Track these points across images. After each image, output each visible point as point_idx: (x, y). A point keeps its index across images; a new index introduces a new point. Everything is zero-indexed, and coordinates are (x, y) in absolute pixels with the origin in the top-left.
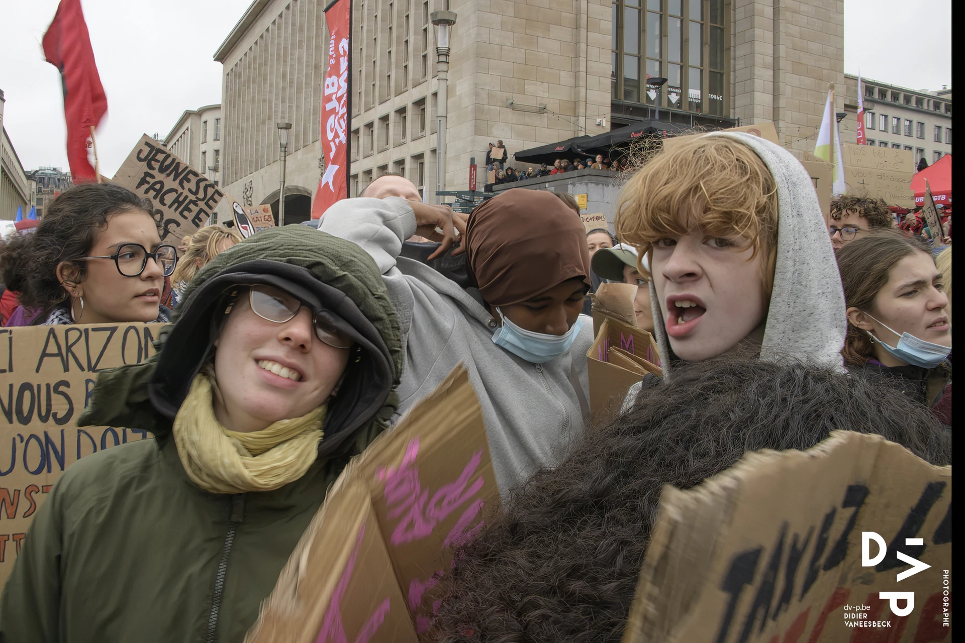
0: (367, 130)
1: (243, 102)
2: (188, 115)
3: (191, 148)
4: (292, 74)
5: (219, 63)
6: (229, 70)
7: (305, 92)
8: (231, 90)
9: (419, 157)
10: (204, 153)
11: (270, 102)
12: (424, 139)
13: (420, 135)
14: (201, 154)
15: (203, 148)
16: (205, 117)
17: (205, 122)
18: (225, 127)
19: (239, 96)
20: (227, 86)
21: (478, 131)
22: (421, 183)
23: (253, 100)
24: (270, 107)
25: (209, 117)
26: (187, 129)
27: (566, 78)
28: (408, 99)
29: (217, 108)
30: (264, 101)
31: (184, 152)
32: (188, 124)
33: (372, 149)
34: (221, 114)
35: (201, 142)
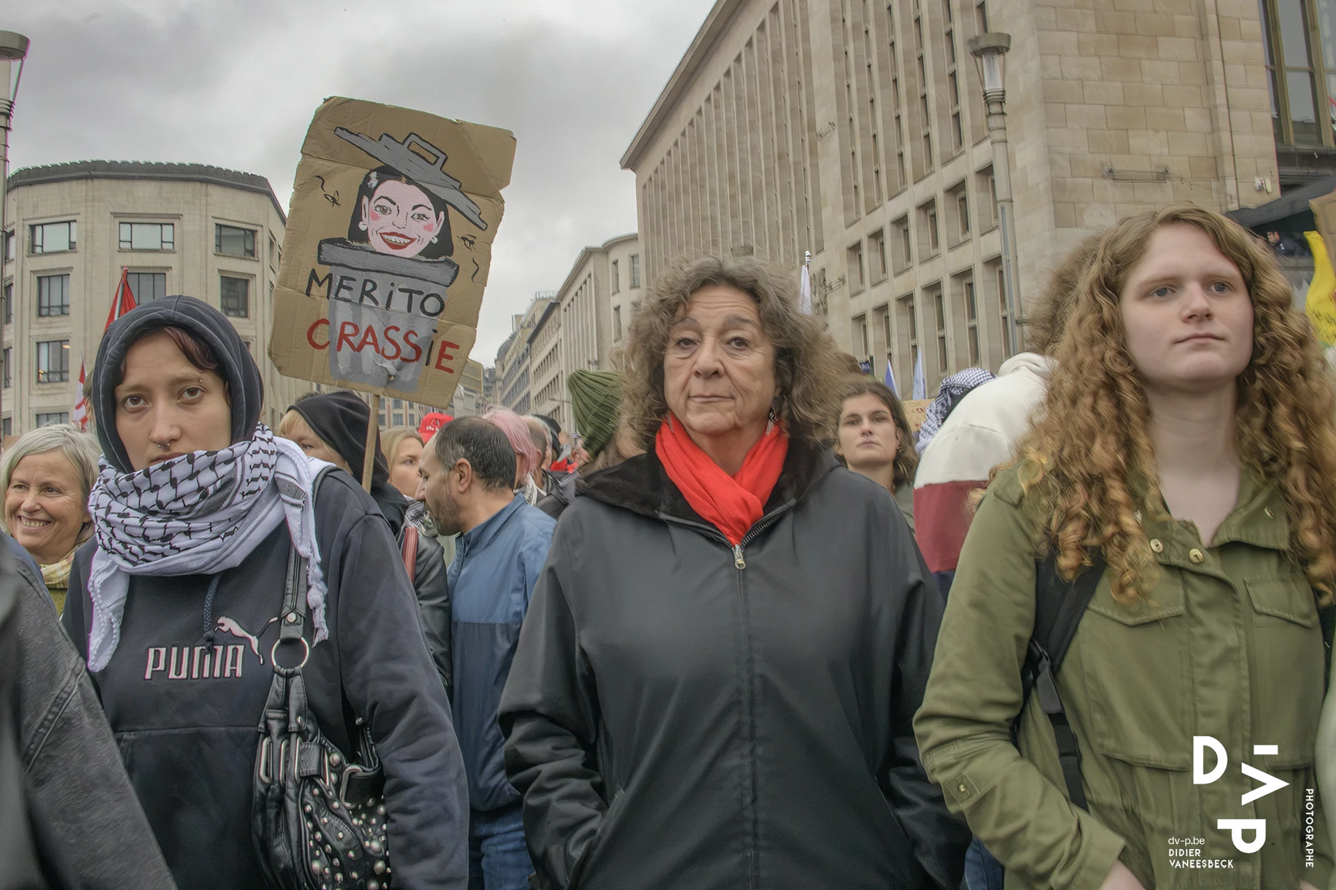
0: (873, 242)
1: (672, 224)
2: (588, 254)
3: (597, 303)
4: (744, 172)
5: (629, 172)
6: (646, 180)
7: (768, 197)
8: (651, 209)
9: (964, 276)
10: (617, 309)
11: (713, 219)
12: (970, 245)
13: (961, 239)
14: (612, 310)
15: (615, 301)
16: (613, 255)
17: (615, 263)
18: (647, 265)
19: (665, 217)
20: (644, 204)
21: (1059, 222)
22: (972, 314)
23: (687, 221)
24: (714, 227)
25: (622, 255)
26: (590, 276)
27: (1195, 119)
28: (936, 184)
29: (632, 239)
30: (704, 219)
31: (587, 309)
32: (590, 268)
33: (884, 271)
34: (639, 248)
35: (611, 292)
